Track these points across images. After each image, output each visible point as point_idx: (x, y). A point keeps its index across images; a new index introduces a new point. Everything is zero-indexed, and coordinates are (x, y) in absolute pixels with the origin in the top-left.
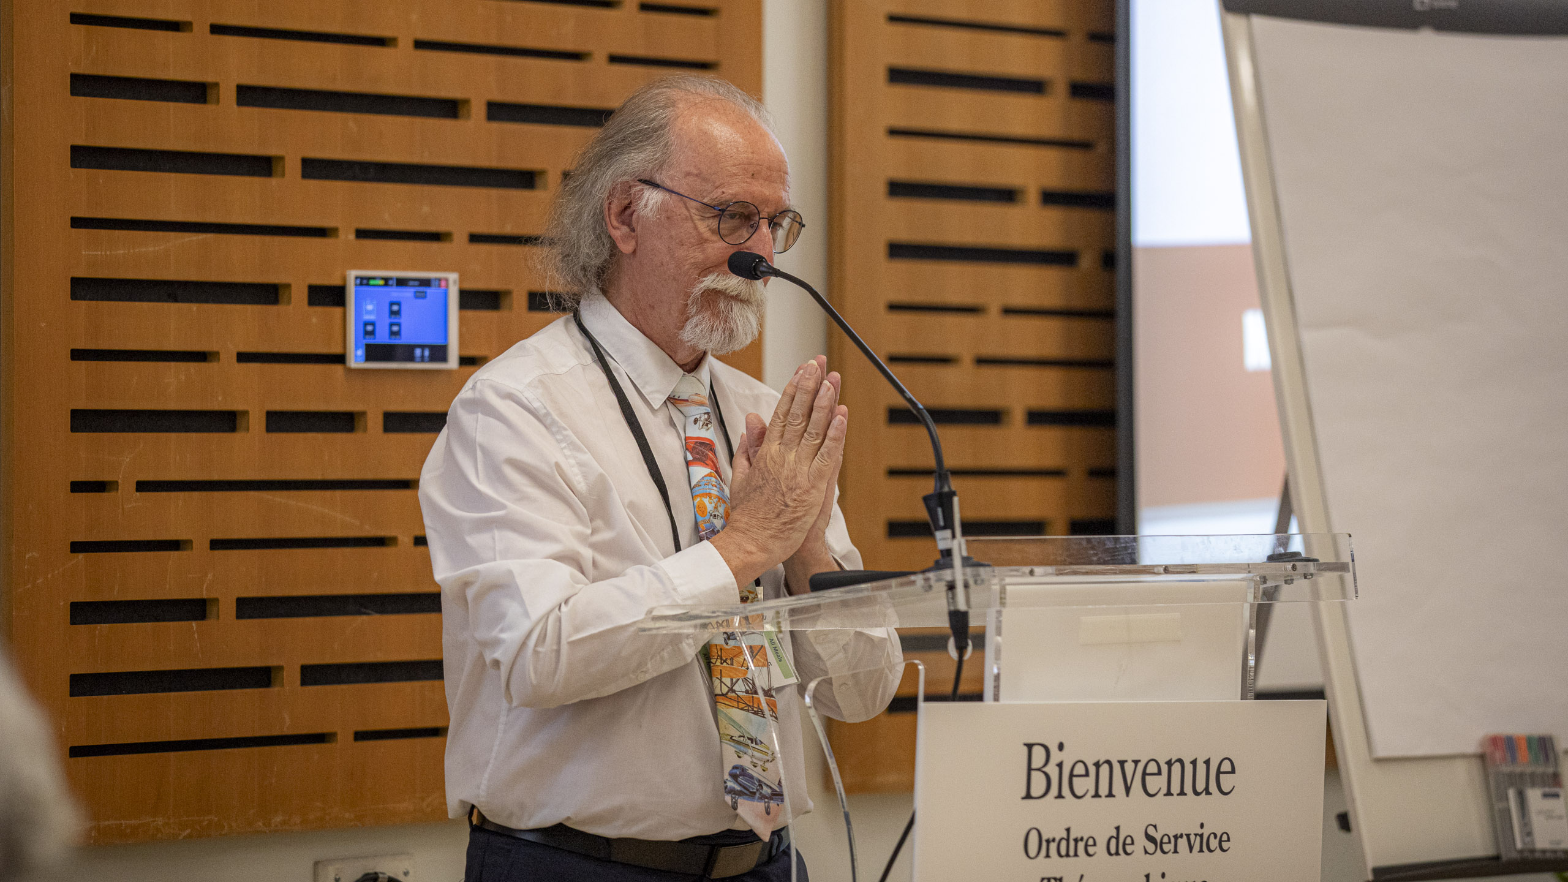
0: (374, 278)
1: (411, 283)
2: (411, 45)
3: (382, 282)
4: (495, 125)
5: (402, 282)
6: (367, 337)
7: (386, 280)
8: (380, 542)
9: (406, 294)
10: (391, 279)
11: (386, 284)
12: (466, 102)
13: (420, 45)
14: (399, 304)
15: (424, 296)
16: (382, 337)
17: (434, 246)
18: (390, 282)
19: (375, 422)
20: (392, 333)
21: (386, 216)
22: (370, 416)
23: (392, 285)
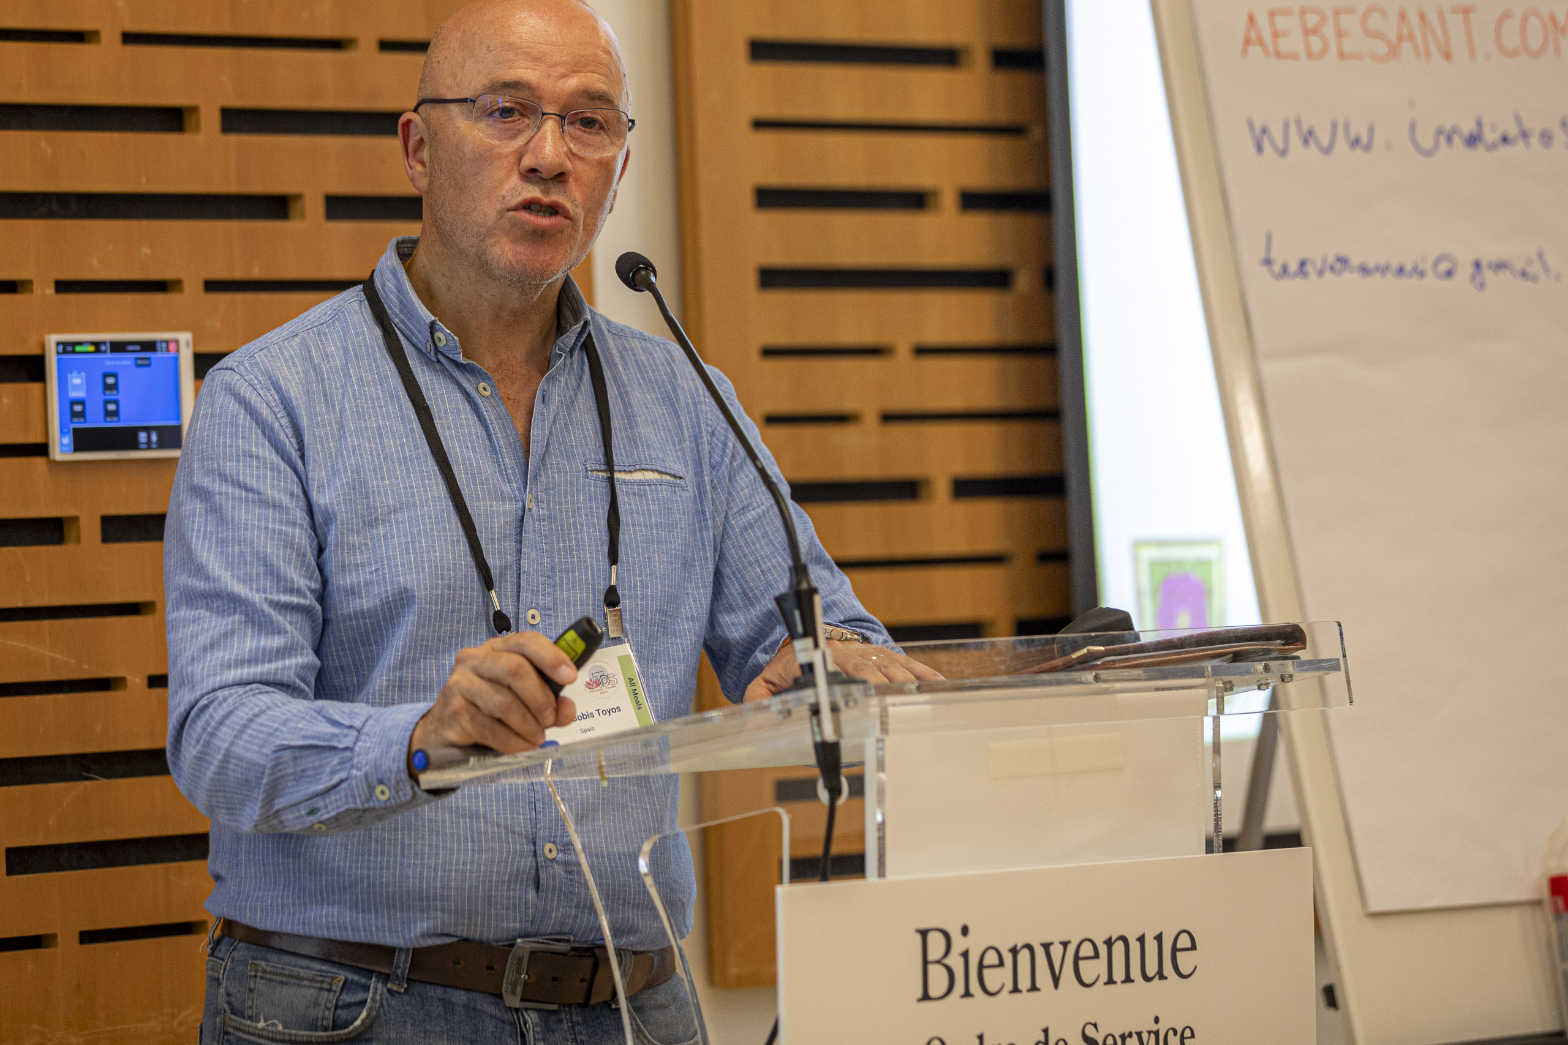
0: (81, 343)
1: (130, 348)
2: (118, 38)
3: (91, 348)
4: (234, 139)
5: (118, 347)
6: (75, 420)
7: (97, 345)
8: (104, 684)
9: (125, 361)
10: (104, 343)
11: (98, 350)
12: (195, 109)
13: (129, 38)
14: (115, 375)
15: (146, 364)
16: (95, 420)
17: (159, 298)
18: (103, 348)
19: (90, 528)
20: (108, 414)
21: (95, 262)
22: (83, 522)
23: (105, 352)
